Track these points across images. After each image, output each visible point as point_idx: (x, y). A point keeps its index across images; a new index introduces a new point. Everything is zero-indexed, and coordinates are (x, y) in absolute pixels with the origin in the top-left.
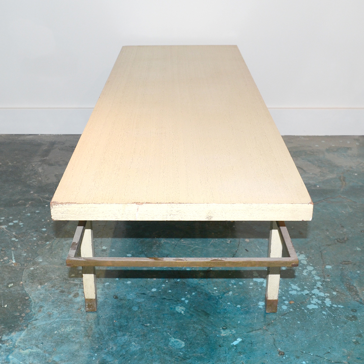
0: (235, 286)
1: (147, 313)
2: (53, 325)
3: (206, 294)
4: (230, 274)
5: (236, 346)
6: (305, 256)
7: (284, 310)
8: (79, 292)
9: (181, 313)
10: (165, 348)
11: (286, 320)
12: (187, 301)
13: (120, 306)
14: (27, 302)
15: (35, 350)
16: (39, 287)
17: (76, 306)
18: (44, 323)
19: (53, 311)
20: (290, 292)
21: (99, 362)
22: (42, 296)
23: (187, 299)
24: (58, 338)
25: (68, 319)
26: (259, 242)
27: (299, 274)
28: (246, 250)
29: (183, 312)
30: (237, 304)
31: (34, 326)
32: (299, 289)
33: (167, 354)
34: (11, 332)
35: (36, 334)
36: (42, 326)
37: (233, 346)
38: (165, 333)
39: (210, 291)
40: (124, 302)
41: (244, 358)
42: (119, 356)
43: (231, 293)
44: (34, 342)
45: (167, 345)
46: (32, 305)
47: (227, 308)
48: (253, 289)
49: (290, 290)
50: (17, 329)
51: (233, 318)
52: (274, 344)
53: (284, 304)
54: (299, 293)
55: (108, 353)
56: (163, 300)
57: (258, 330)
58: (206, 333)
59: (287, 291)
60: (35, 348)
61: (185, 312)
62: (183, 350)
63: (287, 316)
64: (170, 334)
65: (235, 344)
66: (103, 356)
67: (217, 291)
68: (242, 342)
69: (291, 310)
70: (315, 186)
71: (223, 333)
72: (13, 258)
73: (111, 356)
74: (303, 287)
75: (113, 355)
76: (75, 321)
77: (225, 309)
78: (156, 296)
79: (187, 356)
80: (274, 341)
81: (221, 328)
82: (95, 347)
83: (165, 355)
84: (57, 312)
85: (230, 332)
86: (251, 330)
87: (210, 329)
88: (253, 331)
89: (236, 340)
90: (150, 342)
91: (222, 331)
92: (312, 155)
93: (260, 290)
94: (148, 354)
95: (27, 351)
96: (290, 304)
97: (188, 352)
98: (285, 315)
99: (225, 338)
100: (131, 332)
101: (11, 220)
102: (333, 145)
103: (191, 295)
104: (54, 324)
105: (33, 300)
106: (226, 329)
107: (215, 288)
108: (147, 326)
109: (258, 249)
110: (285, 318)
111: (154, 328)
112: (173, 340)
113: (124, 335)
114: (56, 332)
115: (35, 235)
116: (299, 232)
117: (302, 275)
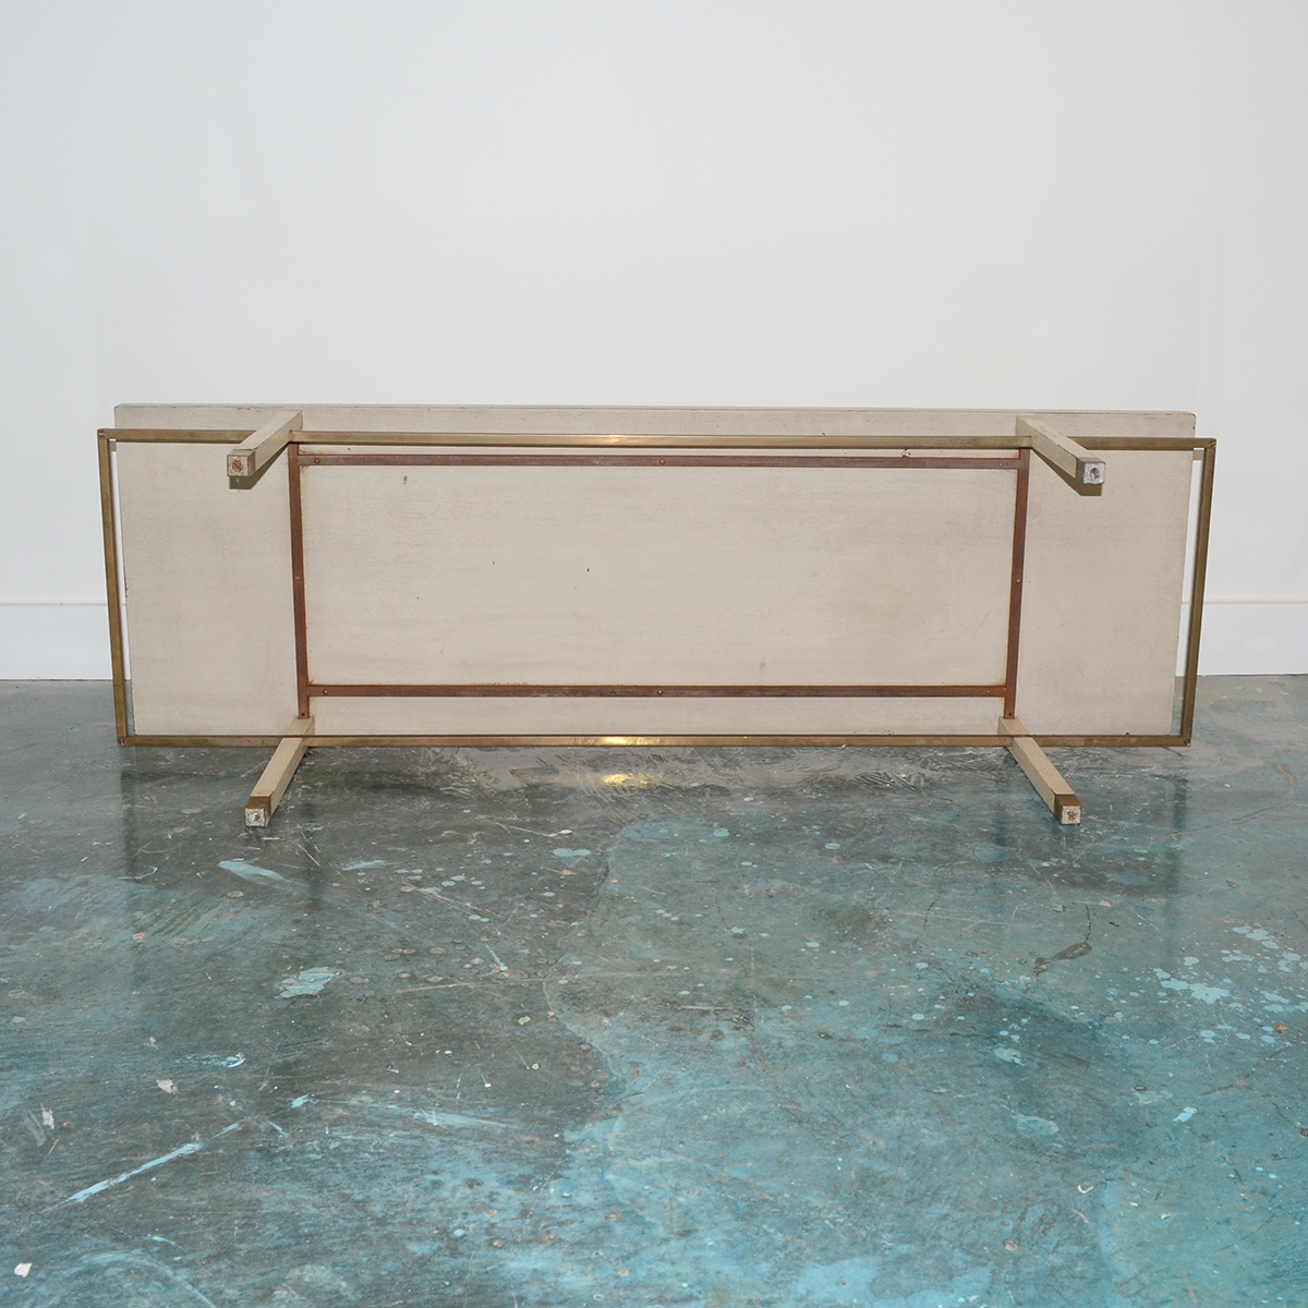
0: (1123, 1002)
1: (926, 1066)
2: (690, 1103)
3: (1057, 1020)
4: (1097, 977)
5: (1188, 1123)
6: (1266, 933)
7: (1270, 1045)
8: (720, 1028)
9: (1015, 1064)
10: (1011, 1135)
11: (1285, 1064)
12: (1016, 1038)
13: (847, 1055)
14: (589, 1055)
15: (668, 1158)
16: (606, 1021)
17: (731, 1059)
18: (663, 1098)
19: (673, 1072)
20: (1267, 1008)
21: (856, 1173)
22: (624, 1041)
23: (1013, 1032)
24: (718, 1129)
25: (723, 1088)
26: (1137, 906)
27: (1270, 970)
28: (1113, 924)
29: (1017, 1061)
30: (1147, 1038)
31: (639, 1106)
32: (1286, 1001)
33: (1022, 1149)
34: (583, 1123)
35: (652, 1123)
36: (660, 1106)
37: (1181, 1124)
38: (992, 1105)
39: (1063, 1013)
40: (852, 1045)
41: (1221, 1146)
42: (902, 1159)
43: (1119, 1015)
44: (657, 1141)
45: (1014, 1131)
46: (607, 1062)
47: (1126, 1046)
48: (1170, 1005)
49: (1266, 1004)
50: (594, 1116)
51: (1152, 1067)
52: (1282, 1116)
53: (1265, 1033)
54: (1291, 1009)
55: (869, 1154)
56: (954, 1038)
57: (1226, 1088)
58: (1097, 1100)
59: (1258, 1006)
60: (669, 1153)
61: (1022, 1059)
62: (1058, 1139)
63: (1285, 1057)
64: (1009, 1106)
65: (1184, 1120)
66: (861, 1161)
67: (1082, 1013)
68: (1200, 1113)
69: (1288, 1044)
70: (1221, 785)
71: (1143, 1099)
72: (497, 960)
73: (881, 1160)
74: (1294, 997)
75: (885, 1157)
76: (746, 1091)
77: (1123, 1049)
78: (929, 1028)
79: (1078, 1151)
80: (1278, 1108)
81: (1132, 1089)
82: (828, 1144)
83: (1020, 1152)
84: (683, 1074)
85: (1159, 1097)
86: (1209, 1089)
87: (1106, 1092)
88: (1214, 1090)
89: (1181, 1111)
90: (966, 1126)
91: (1137, 1094)
93: (1189, 1005)
94: (975, 1150)
95: (651, 1162)
96: (1280, 1032)
97: (1075, 1141)
98: (1275, 1054)
99: (1153, 1110)
100: (907, 1108)
101: (443, 875)
103: (1019, 1024)
104: (692, 1099)
105: (604, 1050)
106: (1145, 1089)
107: (1074, 1007)
108: (941, 1093)
109: (1142, 921)
110: (1282, 1062)
111: (960, 1096)
112: (1022, 1119)
113: (891, 1114)
114: (705, 1117)
115: (530, 907)
116: (1227, 882)
117: (1278, 970)
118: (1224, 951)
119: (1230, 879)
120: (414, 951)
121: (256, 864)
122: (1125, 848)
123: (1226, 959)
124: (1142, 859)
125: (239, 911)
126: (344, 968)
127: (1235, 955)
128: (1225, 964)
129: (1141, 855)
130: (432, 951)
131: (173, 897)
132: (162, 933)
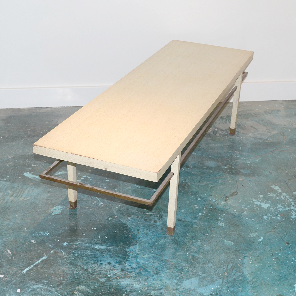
0: (246, 208)
1: (203, 228)
2: (152, 240)
3: (231, 214)
4: (240, 201)
5: (262, 241)
6: (278, 187)
7: (279, 220)
8: (156, 219)
9: (223, 227)
10: (224, 246)
11: (283, 225)
12: (222, 219)
13: (185, 225)
14: (127, 228)
15: (150, 255)
16: (129, 218)
17: (160, 228)
18: (146, 239)
19: (147, 232)
20: (279, 209)
21: (191, 257)
22: (134, 224)
23: (222, 218)
24: (160, 247)
25: (159, 236)
26: (248, 180)
27: (279, 198)
28: (243, 186)
29: (223, 226)
30: (252, 219)
31: (141, 241)
32: (283, 207)
33: (226, 249)
34: (129, 246)
35: (145, 246)
36: (146, 241)
37: (260, 242)
38: (219, 238)
39: (233, 212)
40: (186, 223)
41: (269, 247)
42: (201, 253)
43: (245, 212)
44: (147, 250)
45: (224, 245)
46: (131, 230)
47: (247, 221)
48: (257, 209)
49: (278, 208)
50: (132, 244)
51: (253, 227)
52: (282, 239)
53: (278, 216)
54: (284, 210)
55: (193, 252)
56: (209, 220)
57: (270, 232)
58: (242, 236)
59: (277, 209)
60: (150, 253)
61: (224, 225)
62: (234, 246)
63: (282, 223)
64: (222, 238)
65: (261, 241)
66: (192, 254)
67: (237, 212)
68: (264, 239)
69: (283, 219)
70: (267, 140)
71: (252, 235)
72: (100, 201)
73: (196, 253)
74: (285, 206)
75: (197, 253)
76: (164, 236)
77: (246, 222)
78: (203, 217)
79: (238, 249)
80: (281, 237)
81: (249, 233)
82: (184, 250)
83: (226, 250)
84: (149, 232)
85: (255, 235)
86: (266, 232)
87: (243, 234)
88: (267, 233)
89: (260, 238)
90: (214, 244)
91: (250, 234)
92: (256, 117)
93: (261, 209)
94: (216, 250)
95: (146, 256)
96: (281, 216)
97: (237, 247)
98: (280, 222)
99: (254, 238)
100: (200, 240)
101: (80, 176)
102: (268, 109)
103: (223, 215)
104: (153, 239)
105: (130, 226)
106: (252, 233)
107: (235, 210)
108: (207, 235)
109: (250, 185)
110: (282, 225)
111: (211, 236)
112: (225, 241)
113: (197, 241)
114: (156, 244)
115: (104, 185)
116: (269, 172)
117: (281, 199)
118: (269, 193)
119: (270, 171)
120: (79, 200)
121: (33, 174)
122: (244, 161)
123: (269, 196)
124: (249, 165)
125: (33, 189)
126: (64, 206)
127: (271, 194)
128: (269, 197)
129: (249, 164)
130: (84, 199)
131: (16, 185)
132: (17, 197)
